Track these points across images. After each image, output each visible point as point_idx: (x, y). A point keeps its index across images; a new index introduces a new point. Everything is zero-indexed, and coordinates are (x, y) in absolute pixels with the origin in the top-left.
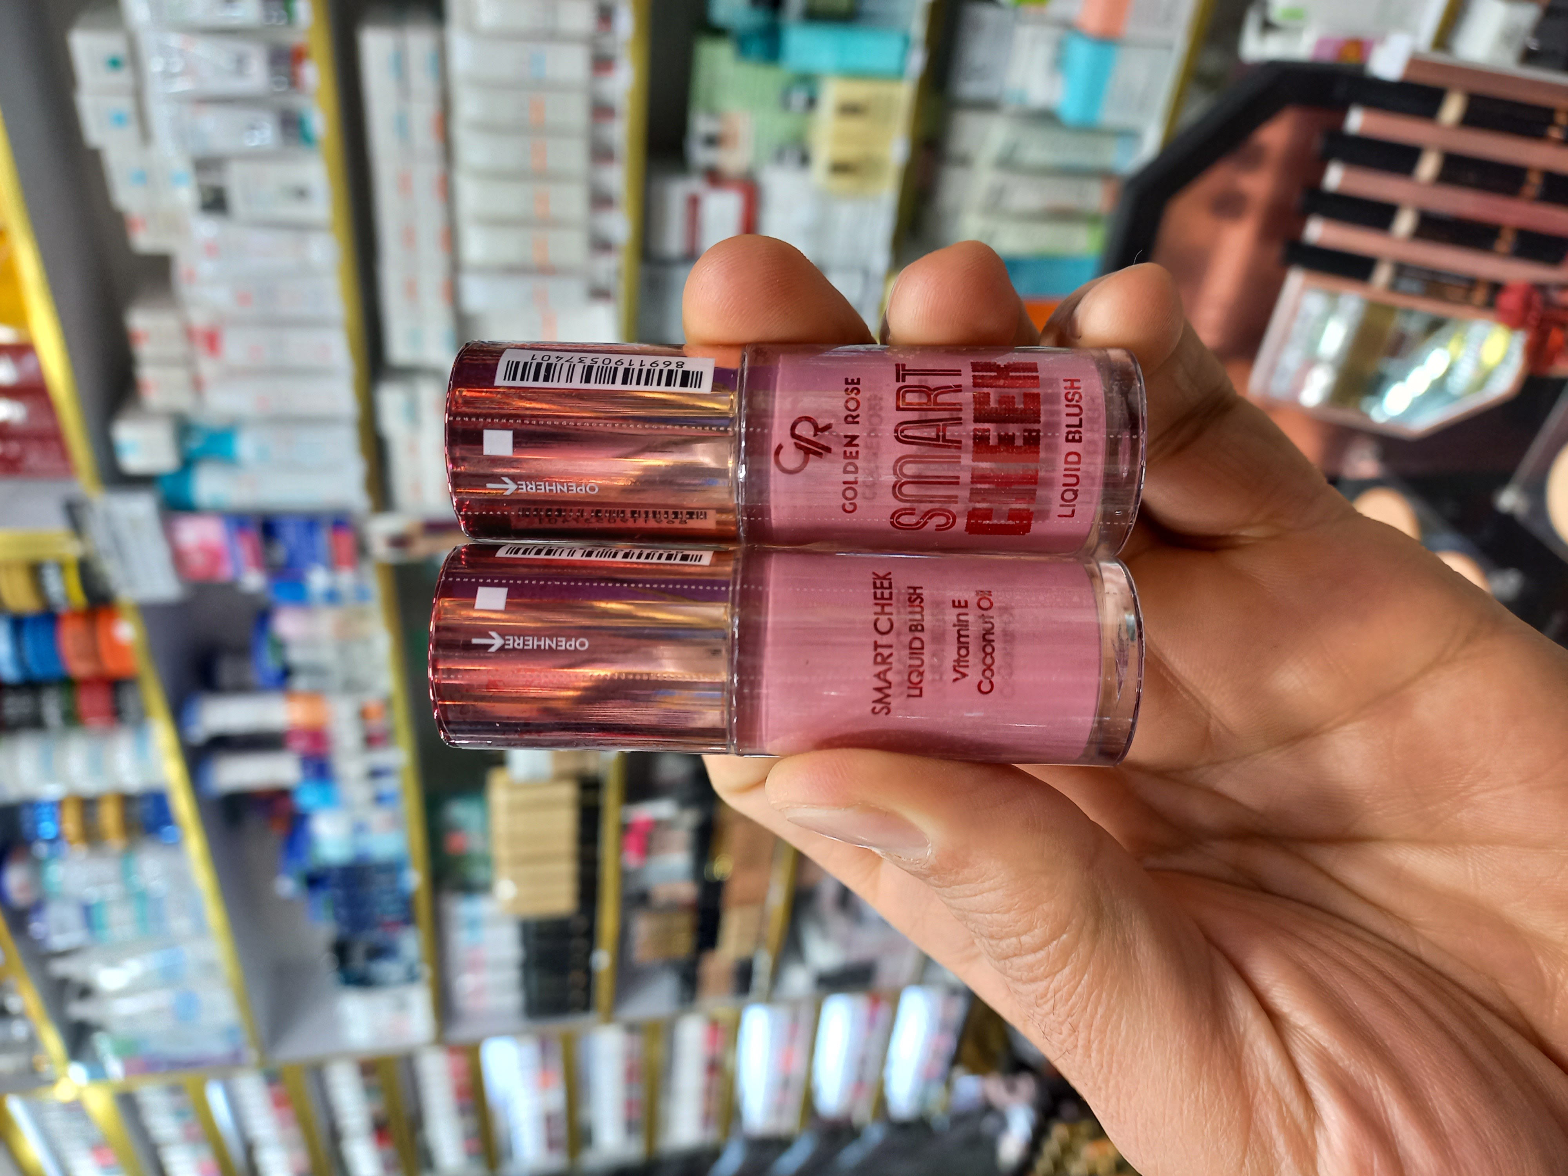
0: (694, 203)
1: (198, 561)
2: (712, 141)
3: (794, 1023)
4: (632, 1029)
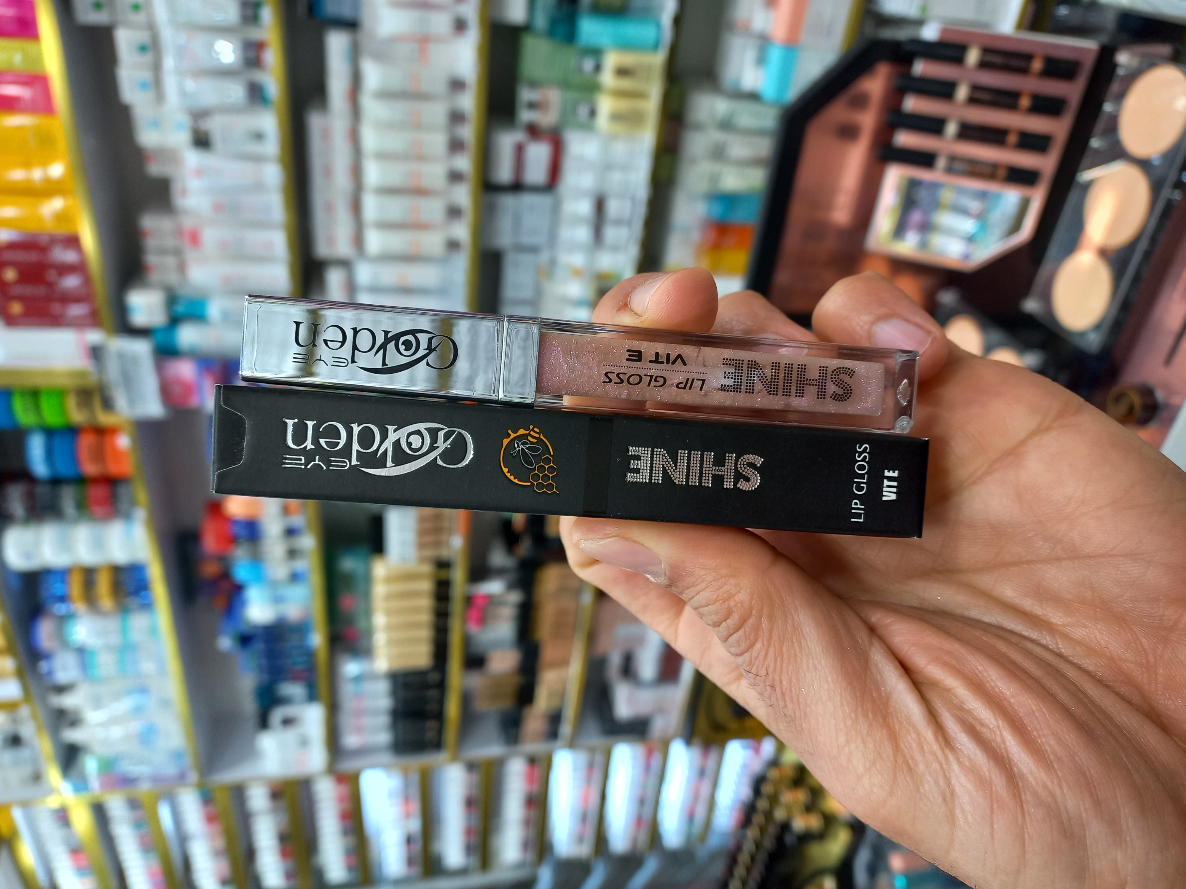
0: (520, 150)
1: (177, 390)
2: (533, 106)
3: (591, 766)
4: (471, 766)
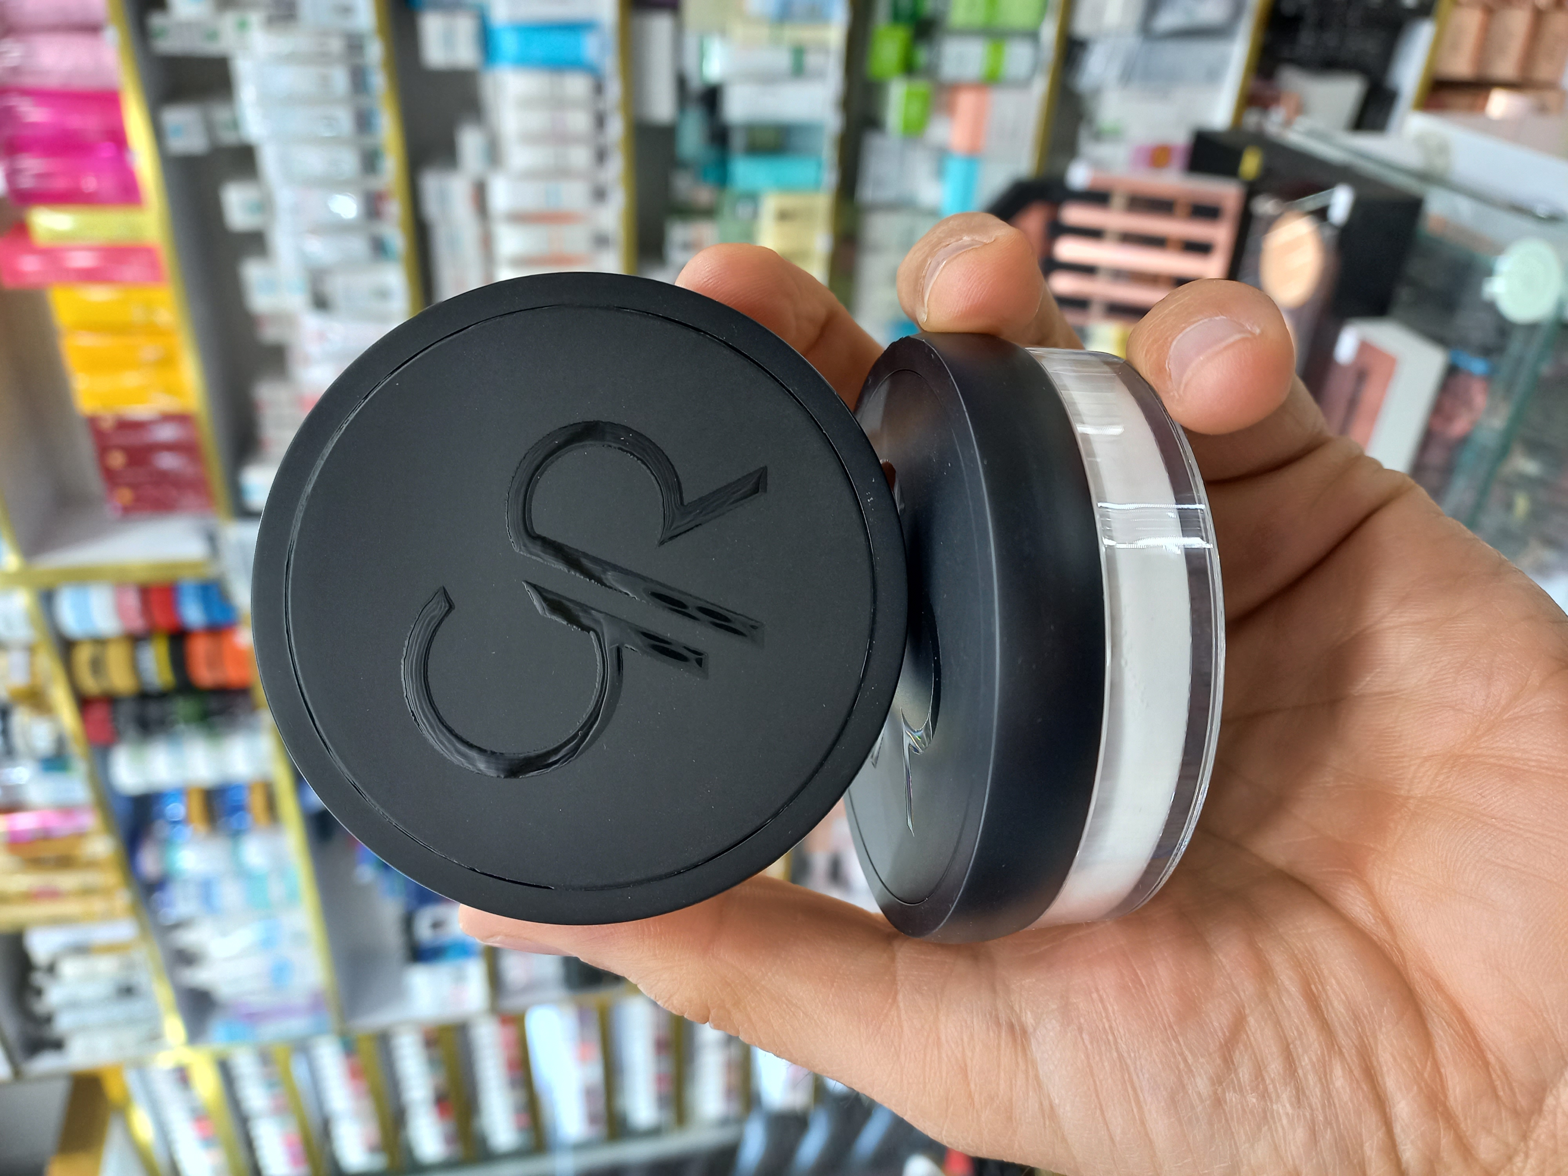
2: (685, 247)
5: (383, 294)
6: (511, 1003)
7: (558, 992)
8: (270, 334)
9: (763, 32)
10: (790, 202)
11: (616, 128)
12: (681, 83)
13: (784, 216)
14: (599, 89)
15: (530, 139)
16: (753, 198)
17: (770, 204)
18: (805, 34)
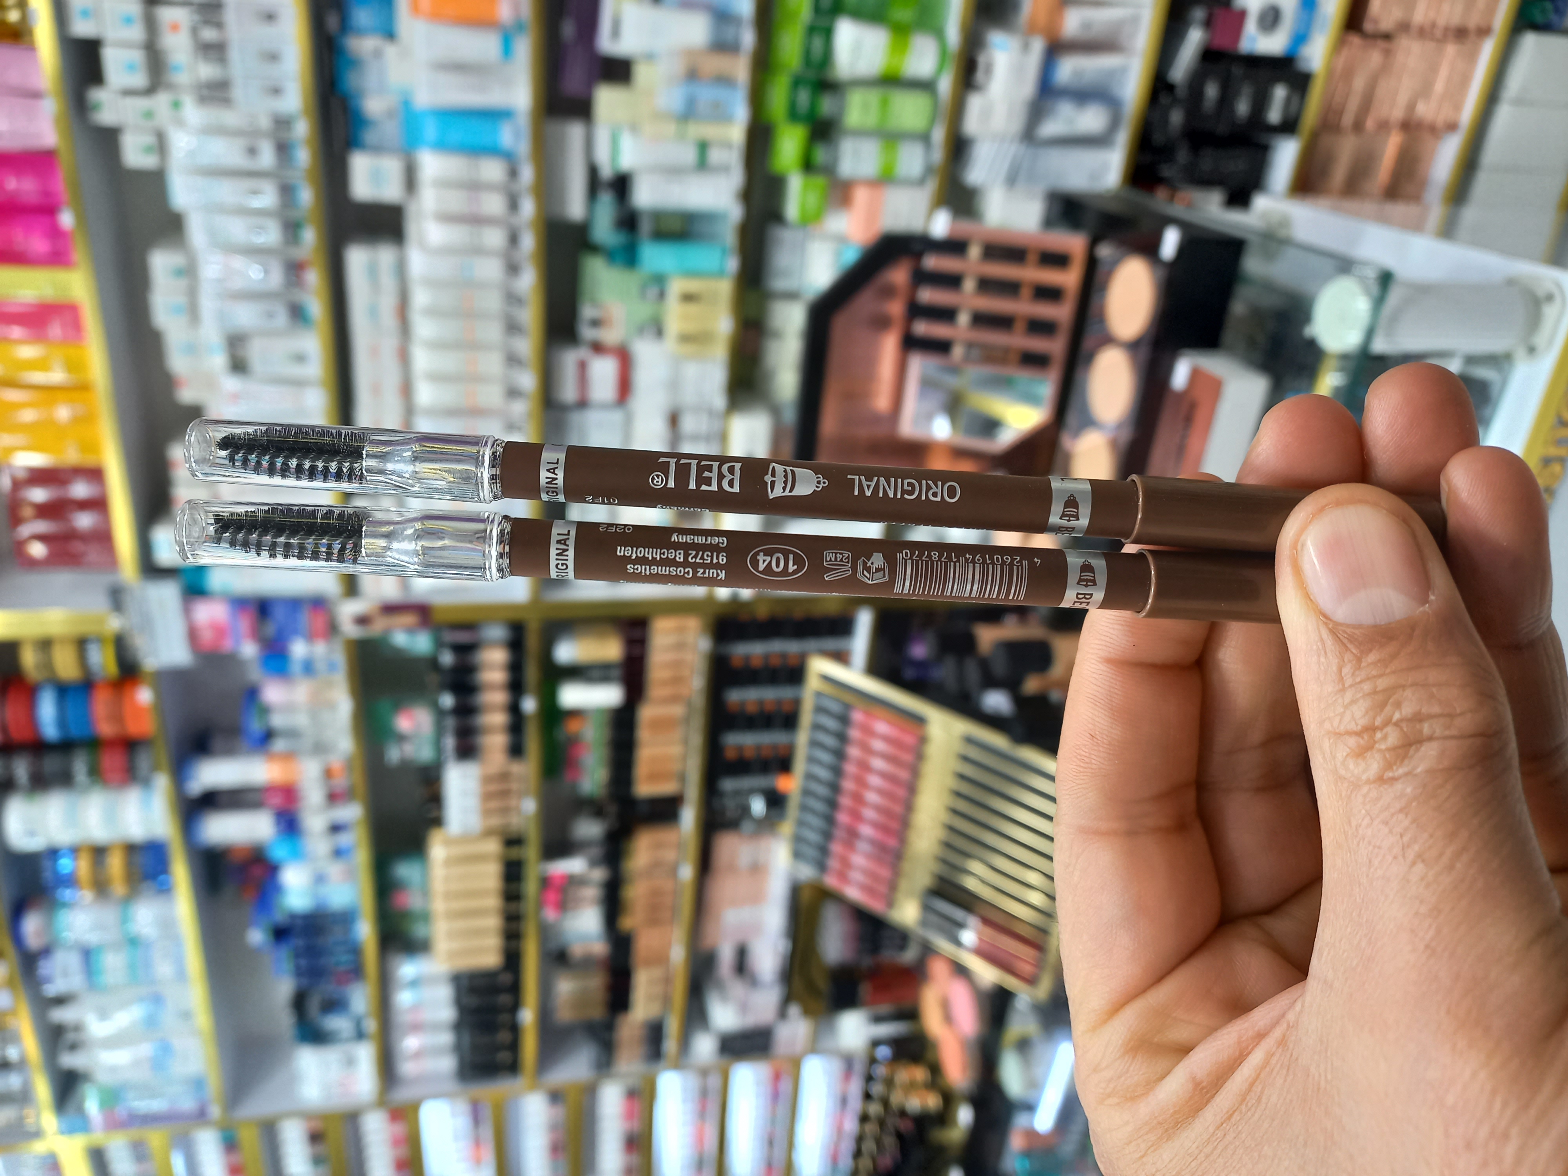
0: (583, 367)
1: (207, 636)
2: (596, 323)
3: (704, 1094)
4: (555, 1097)
5: (300, 358)
6: (402, 1095)
7: (452, 1085)
8: (187, 395)
9: (671, 128)
10: (693, 286)
11: (528, 208)
12: (593, 172)
13: (688, 298)
14: (513, 173)
15: (448, 218)
16: (659, 281)
17: (676, 287)
18: (709, 131)
